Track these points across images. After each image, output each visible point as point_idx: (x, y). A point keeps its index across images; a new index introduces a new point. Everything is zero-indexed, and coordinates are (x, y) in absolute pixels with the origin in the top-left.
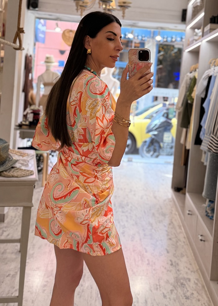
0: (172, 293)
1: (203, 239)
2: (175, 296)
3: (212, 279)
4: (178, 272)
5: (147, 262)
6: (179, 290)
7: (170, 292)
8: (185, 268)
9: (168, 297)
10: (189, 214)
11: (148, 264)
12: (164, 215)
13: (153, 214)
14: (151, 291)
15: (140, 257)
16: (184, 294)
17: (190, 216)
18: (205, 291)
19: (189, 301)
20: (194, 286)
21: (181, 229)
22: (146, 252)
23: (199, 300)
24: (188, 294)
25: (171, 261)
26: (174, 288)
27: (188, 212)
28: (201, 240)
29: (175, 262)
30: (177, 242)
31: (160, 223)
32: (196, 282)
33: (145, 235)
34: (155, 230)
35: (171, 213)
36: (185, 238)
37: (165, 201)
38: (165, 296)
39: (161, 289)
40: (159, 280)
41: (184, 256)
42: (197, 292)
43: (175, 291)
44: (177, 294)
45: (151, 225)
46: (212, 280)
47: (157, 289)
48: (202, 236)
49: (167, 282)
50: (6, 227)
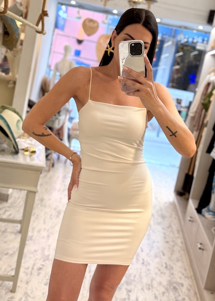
0: (163, 295)
2: (166, 299)
4: (172, 276)
6: (171, 294)
7: (161, 294)
8: (180, 273)
9: (159, 298)
10: (190, 221)
11: (143, 263)
13: (153, 215)
14: (143, 290)
20: (187, 292)
21: (180, 234)
22: (142, 251)
24: (180, 299)
25: (166, 264)
26: (166, 291)
27: (189, 218)
30: (174, 246)
31: (158, 224)
32: (189, 288)
34: (153, 232)
35: (171, 216)
36: (182, 243)
38: (156, 297)
39: (153, 289)
40: (152, 280)
41: (179, 261)
42: (189, 298)
43: (167, 294)
44: (168, 297)
46: (205, 288)
47: (149, 289)
48: (201, 244)
50: (9, 207)
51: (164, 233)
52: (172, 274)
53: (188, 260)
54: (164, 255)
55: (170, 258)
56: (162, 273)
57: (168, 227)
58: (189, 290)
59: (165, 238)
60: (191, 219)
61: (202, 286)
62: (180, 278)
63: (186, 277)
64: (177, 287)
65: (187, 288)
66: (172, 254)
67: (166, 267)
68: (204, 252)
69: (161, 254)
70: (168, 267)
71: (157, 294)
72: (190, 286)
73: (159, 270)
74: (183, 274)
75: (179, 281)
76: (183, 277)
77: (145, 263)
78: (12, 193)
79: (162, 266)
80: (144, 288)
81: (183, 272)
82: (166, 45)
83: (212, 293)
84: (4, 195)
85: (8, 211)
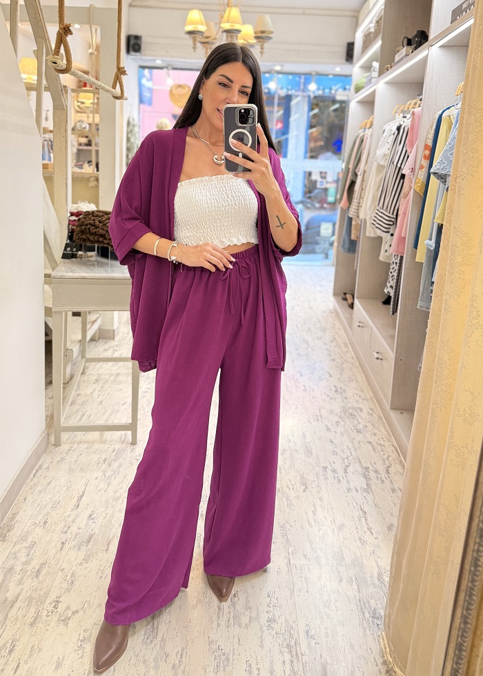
0: (337, 425)
1: (380, 357)
2: (342, 430)
3: (393, 408)
4: (345, 400)
5: (303, 388)
6: (348, 422)
7: (335, 424)
8: (355, 396)
9: (332, 430)
10: (359, 326)
11: (305, 390)
12: (324, 330)
13: (309, 329)
14: (310, 422)
15: (293, 382)
16: (354, 426)
17: (360, 328)
18: (384, 423)
19: (361, 436)
20: (368, 417)
21: (348, 348)
22: (301, 375)
23: (375, 434)
24: (360, 427)
25: (335, 386)
26: (340, 419)
27: (358, 324)
28: (377, 358)
29: (341, 388)
30: (343, 363)
31: (318, 339)
32: (370, 412)
33: (299, 355)
34: (313, 350)
35: (334, 327)
36: (353, 358)
37: (325, 312)
38: (328, 429)
39: (323, 420)
40: (319, 410)
41: (353, 380)
42: (372, 424)
43: (342, 423)
44: (344, 426)
45: (307, 342)
46: (391, 409)
47: (318, 420)
48: (378, 353)
49: (331, 412)
50: (117, 346)
51: (328, 350)
52: (345, 398)
53: (364, 378)
54: (331, 376)
55: (339, 379)
56: (331, 398)
57: (332, 341)
58: (371, 415)
59: (329, 355)
60: (361, 325)
61: (387, 406)
62: (357, 401)
63: (364, 400)
64: (354, 413)
65: (368, 412)
66: (341, 374)
67: (336, 391)
68: (383, 361)
69: (328, 376)
70: (339, 391)
71: (329, 425)
72: (371, 409)
73: (328, 396)
74: (360, 397)
75: (356, 405)
76: (360, 400)
77: (308, 390)
78: (118, 328)
79: (330, 390)
80: (311, 420)
81: (360, 393)
82: (293, 103)
83: (402, 413)
84: (108, 331)
85: (117, 351)
